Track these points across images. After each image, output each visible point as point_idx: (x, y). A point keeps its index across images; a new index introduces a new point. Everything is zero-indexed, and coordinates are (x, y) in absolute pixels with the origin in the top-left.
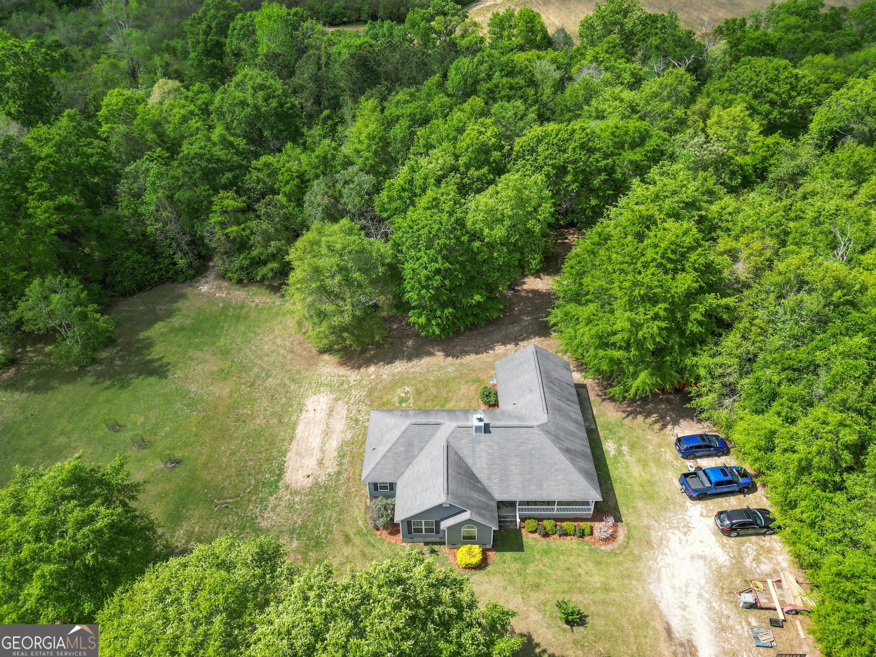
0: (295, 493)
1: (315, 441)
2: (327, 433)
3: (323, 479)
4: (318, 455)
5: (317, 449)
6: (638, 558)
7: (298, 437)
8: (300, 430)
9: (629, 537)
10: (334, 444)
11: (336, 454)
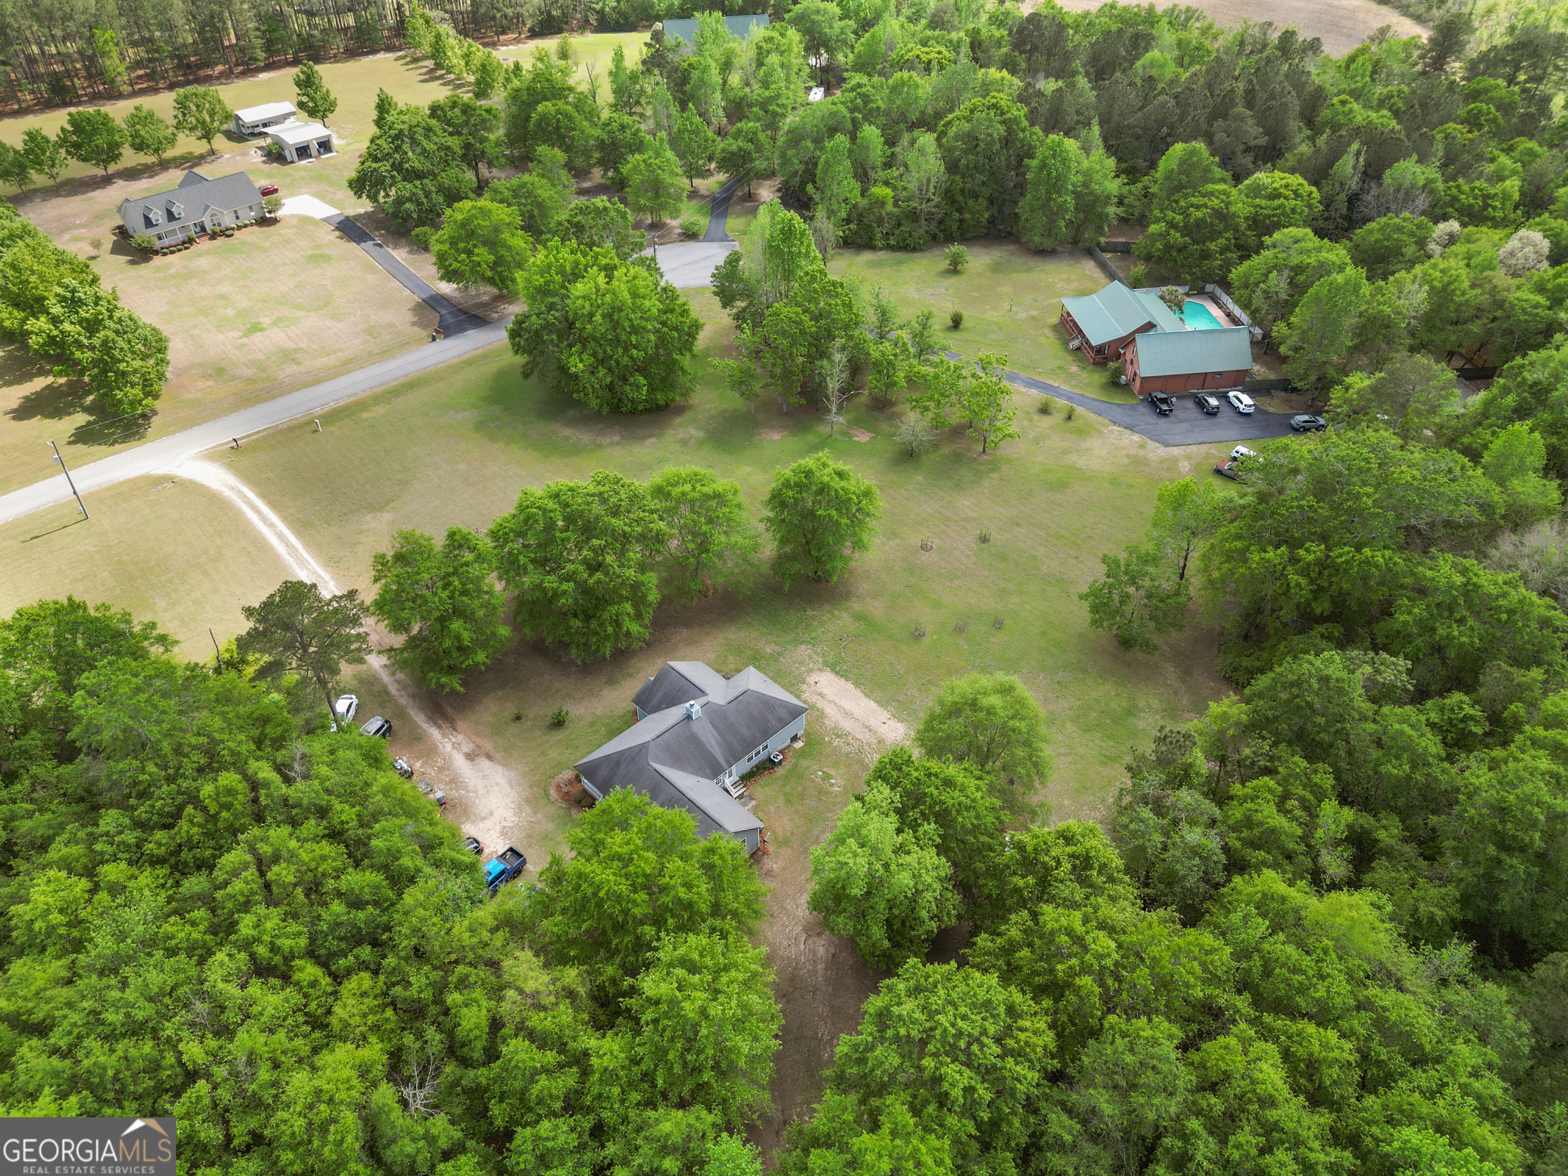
0: (811, 670)
1: (845, 704)
2: (847, 714)
3: (804, 687)
4: (830, 697)
5: (837, 700)
6: (531, 787)
7: (866, 700)
8: (873, 705)
9: (547, 795)
10: (830, 710)
11: (819, 705)
